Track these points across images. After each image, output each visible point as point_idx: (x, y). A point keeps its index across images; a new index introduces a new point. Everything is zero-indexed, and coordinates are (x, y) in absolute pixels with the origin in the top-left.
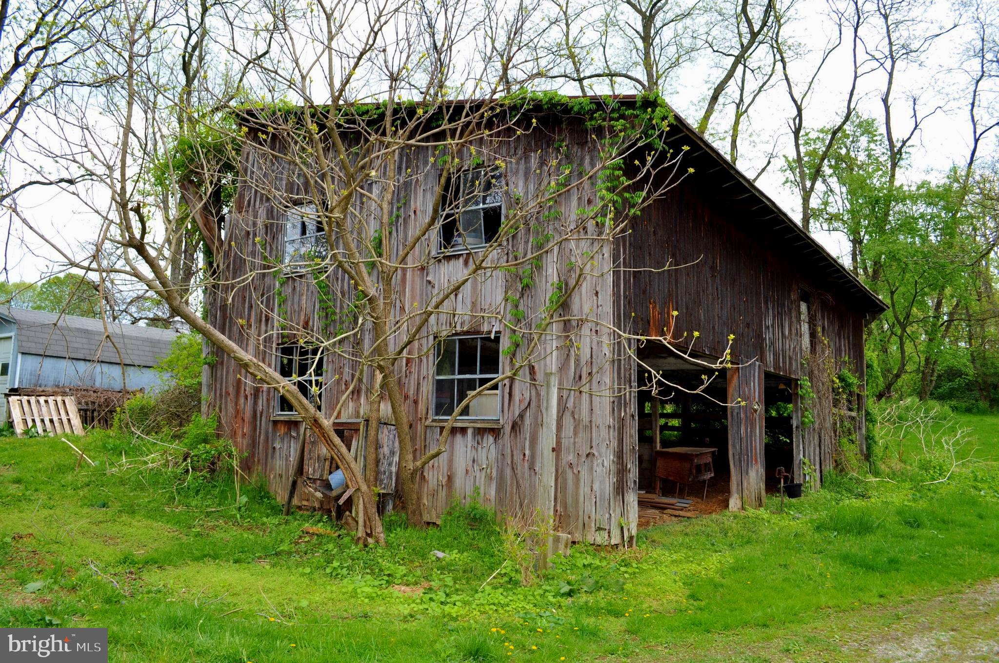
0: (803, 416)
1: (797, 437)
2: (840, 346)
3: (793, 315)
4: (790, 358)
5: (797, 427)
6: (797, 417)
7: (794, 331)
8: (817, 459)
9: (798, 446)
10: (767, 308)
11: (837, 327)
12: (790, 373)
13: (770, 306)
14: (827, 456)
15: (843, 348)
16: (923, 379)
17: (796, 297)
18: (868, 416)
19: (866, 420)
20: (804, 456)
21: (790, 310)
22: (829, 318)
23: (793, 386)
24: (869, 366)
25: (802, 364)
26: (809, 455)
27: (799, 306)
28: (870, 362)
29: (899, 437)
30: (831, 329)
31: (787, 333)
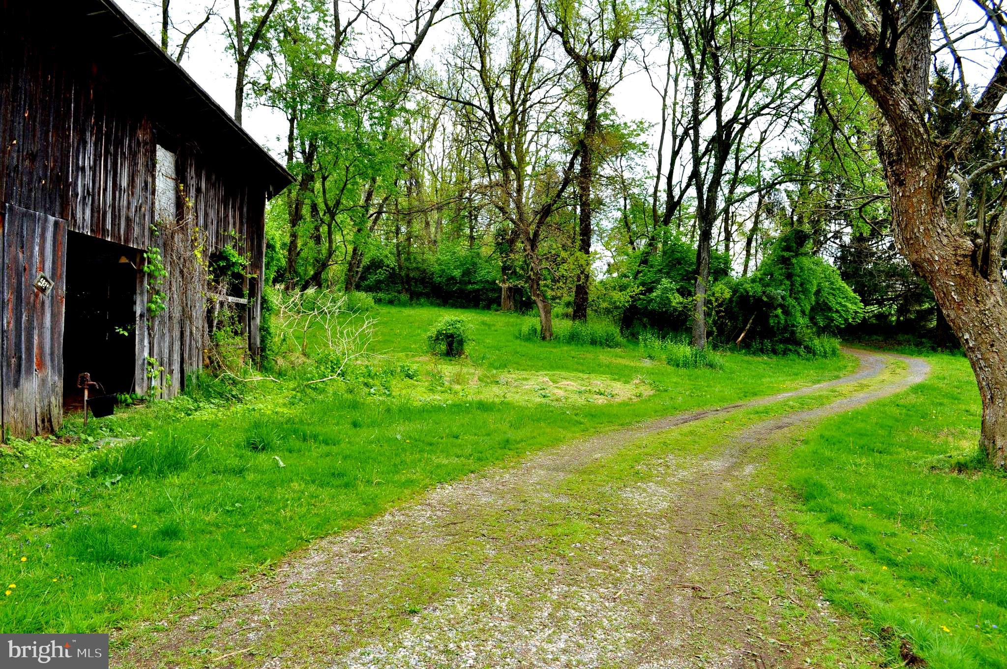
0: (150, 301)
1: (141, 328)
2: (226, 216)
3: (141, 160)
4: (128, 220)
5: (142, 316)
6: (142, 301)
7: (139, 183)
8: (176, 357)
9: (142, 341)
10: (83, 142)
11: (222, 193)
12: (127, 240)
13: (90, 140)
14: (195, 352)
15: (231, 221)
16: (350, 270)
17: (147, 137)
18: (265, 304)
19: (262, 308)
20: (151, 354)
21: (134, 155)
22: (208, 180)
23: (138, 260)
24: (270, 247)
25: (152, 232)
26: (161, 352)
27: (154, 151)
28: (271, 242)
29: (303, 327)
30: (212, 193)
31: (124, 183)
